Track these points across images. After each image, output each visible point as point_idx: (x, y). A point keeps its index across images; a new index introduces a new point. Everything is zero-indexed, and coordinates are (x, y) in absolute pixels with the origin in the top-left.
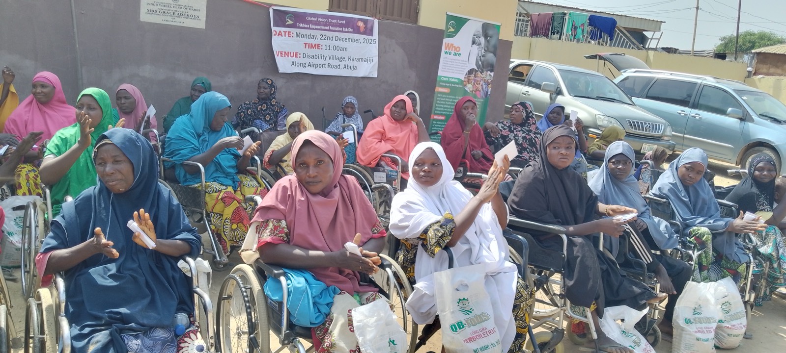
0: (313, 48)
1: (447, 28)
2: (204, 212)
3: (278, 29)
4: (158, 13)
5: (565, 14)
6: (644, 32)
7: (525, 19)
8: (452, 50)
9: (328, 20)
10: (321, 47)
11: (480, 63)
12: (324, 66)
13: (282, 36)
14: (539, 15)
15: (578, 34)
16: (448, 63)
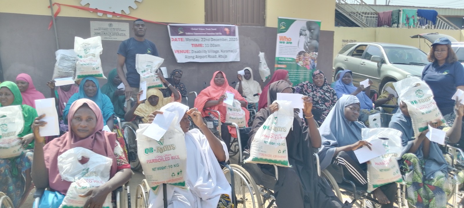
0: (198, 47)
1: (279, 27)
3: (174, 37)
4: (101, 34)
5: (400, 11)
7: (375, 16)
8: (285, 40)
9: (205, 29)
10: (203, 46)
11: (307, 47)
12: (206, 57)
13: (177, 41)
14: (383, 13)
15: (410, 23)
16: (282, 49)
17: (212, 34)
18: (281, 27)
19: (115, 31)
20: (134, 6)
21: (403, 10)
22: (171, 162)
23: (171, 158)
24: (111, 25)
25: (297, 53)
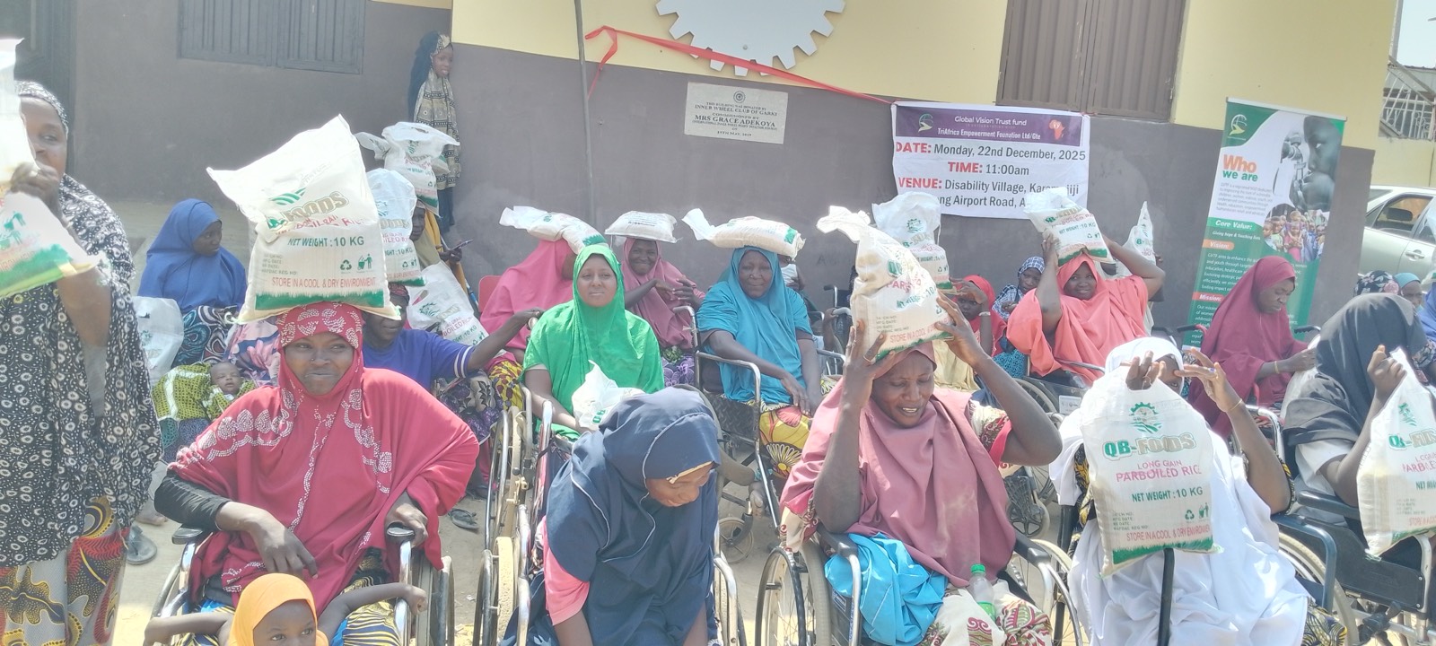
0: (965, 171)
2: (758, 444)
3: (903, 140)
4: (712, 120)
8: (1239, 169)
9: (996, 121)
10: (979, 169)
11: (1300, 193)
12: (983, 201)
13: (911, 151)
16: (1230, 193)
17: (1012, 135)
18: (1235, 128)
19: (750, 114)
20: (809, 46)
24: (739, 96)
25: (1270, 209)
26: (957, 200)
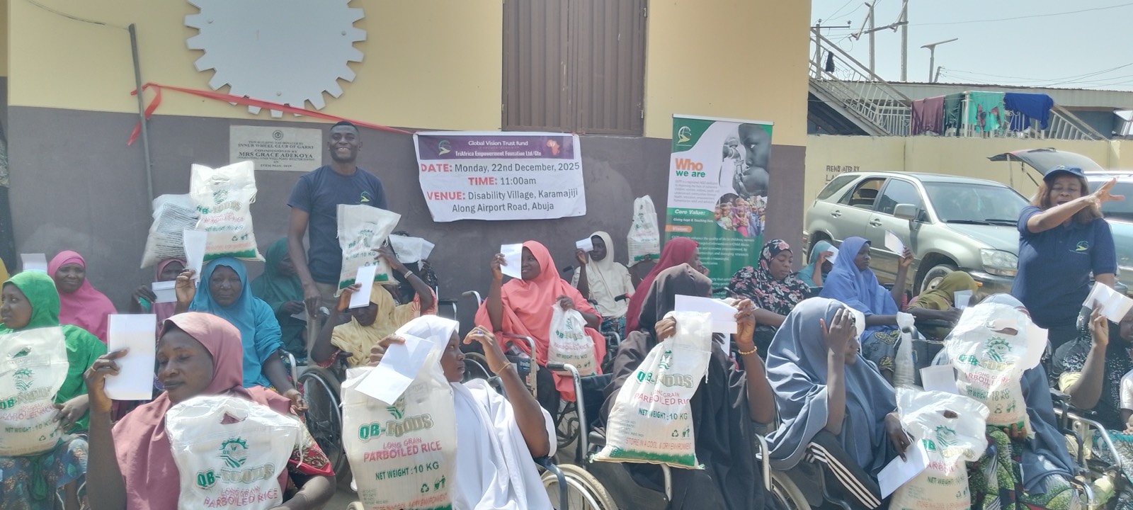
1: (677, 137)
3: (428, 163)
4: (255, 156)
5: (963, 96)
6: (1118, 113)
7: (904, 108)
9: (502, 143)
10: (495, 182)
12: (502, 208)
13: (435, 171)
14: (924, 101)
15: (988, 125)
16: (683, 188)
17: (517, 154)
18: (682, 138)
19: (289, 148)
20: (335, 90)
21: (971, 95)
22: (422, 459)
23: (420, 448)
24: (278, 135)
25: (718, 198)
26: (480, 208)
